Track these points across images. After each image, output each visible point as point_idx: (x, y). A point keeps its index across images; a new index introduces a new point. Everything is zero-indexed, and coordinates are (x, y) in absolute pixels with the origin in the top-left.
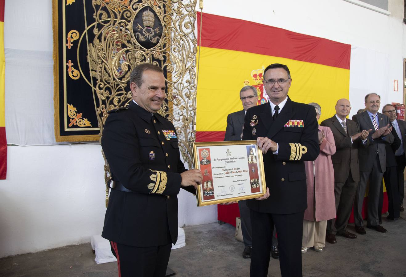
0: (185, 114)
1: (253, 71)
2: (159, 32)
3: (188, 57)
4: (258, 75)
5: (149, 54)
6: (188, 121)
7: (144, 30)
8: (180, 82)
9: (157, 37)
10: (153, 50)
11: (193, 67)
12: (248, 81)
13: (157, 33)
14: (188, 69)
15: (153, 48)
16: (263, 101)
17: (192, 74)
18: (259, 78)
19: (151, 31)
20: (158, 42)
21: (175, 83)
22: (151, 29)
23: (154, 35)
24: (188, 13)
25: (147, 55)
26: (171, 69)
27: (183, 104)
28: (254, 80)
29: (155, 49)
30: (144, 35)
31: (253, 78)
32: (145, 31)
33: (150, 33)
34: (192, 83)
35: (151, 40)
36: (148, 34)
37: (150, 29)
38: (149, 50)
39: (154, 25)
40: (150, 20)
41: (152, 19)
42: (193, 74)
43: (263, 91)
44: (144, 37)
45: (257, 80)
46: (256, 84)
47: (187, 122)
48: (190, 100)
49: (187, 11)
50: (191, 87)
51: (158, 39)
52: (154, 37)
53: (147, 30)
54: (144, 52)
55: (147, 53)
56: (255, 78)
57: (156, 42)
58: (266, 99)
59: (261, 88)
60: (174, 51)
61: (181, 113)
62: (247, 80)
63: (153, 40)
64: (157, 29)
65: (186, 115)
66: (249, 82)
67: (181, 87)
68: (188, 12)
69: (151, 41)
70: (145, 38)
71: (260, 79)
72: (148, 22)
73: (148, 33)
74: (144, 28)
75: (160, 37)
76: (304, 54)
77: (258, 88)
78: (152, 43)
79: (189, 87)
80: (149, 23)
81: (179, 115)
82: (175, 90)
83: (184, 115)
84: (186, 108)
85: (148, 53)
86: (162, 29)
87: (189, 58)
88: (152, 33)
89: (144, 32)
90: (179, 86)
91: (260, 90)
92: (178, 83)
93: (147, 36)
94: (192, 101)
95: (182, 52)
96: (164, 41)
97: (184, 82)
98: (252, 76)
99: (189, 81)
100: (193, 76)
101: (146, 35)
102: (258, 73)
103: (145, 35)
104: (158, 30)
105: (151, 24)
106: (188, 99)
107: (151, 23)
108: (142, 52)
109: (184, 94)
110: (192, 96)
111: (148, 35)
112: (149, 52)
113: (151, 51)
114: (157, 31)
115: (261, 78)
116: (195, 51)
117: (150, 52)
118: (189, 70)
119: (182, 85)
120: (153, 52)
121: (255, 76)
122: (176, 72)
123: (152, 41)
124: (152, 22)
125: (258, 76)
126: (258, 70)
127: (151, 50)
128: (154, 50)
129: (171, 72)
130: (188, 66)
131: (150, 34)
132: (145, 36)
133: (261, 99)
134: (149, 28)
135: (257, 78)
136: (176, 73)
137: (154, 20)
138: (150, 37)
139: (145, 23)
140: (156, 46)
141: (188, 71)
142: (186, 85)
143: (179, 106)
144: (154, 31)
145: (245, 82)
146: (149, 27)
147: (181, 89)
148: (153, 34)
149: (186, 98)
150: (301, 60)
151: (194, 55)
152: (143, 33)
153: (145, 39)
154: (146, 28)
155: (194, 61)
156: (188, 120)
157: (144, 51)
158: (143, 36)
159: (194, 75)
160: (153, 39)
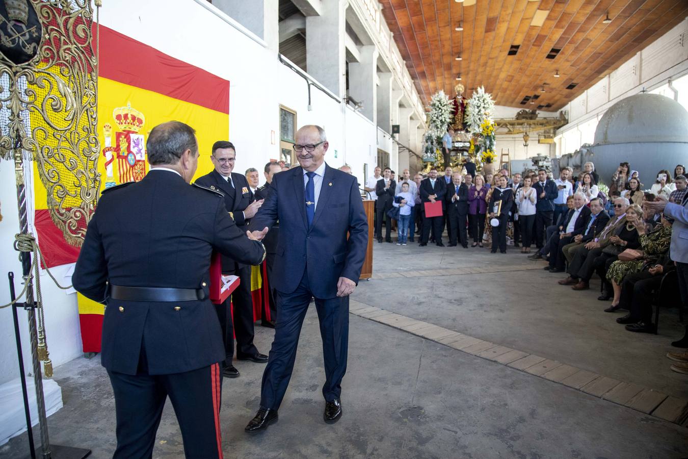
0: (84, 184)
1: (116, 109)
2: (37, 34)
3: (84, 87)
4: (122, 116)
5: (19, 73)
6: (90, 197)
7: (10, 25)
8: (73, 129)
9: (34, 44)
10: (26, 66)
11: (93, 104)
12: (110, 125)
13: (34, 36)
14: (85, 109)
15: (27, 63)
16: (131, 157)
17: (92, 117)
18: (124, 121)
19: (24, 31)
20: (35, 53)
21: (66, 130)
22: (23, 26)
23: (29, 39)
24: (80, 9)
25: (15, 76)
26: (58, 105)
27: (80, 167)
28: (118, 124)
29: (29, 65)
30: (10, 36)
31: (116, 121)
32: (11, 29)
33: (23, 33)
34: (92, 132)
35: (25, 48)
36: (18, 35)
37: (21, 27)
38: (19, 65)
39: (28, 20)
40: (19, 7)
41: (25, 8)
42: (94, 117)
43: (130, 141)
44: (11, 39)
45: (122, 123)
46: (121, 131)
47: (88, 198)
48: (90, 160)
49: (79, 5)
50: (91, 139)
51: (35, 48)
52: (30, 41)
53: (14, 26)
54: (9, 69)
55: (14, 71)
56: (118, 122)
57: (32, 53)
58: (135, 153)
59: (127, 137)
60: (62, 74)
61: (77, 183)
62: (108, 124)
63: (28, 49)
64: (33, 29)
65: (86, 186)
66: (110, 127)
67: (76, 139)
68: (81, 7)
69: (23, 49)
70: (13, 41)
71: (125, 123)
72: (17, 11)
73: (19, 33)
74: (9, 21)
75: (38, 45)
76: (179, 88)
77: (123, 137)
78: (26, 54)
79: (87, 138)
80: (20, 13)
81: (76, 186)
82: (67, 144)
83: (83, 187)
84: (85, 173)
85: (17, 72)
86: (41, 30)
87: (86, 88)
88: (24, 35)
89: (9, 30)
90: (73, 136)
91: (125, 140)
92: (71, 130)
93: (17, 39)
94: (93, 162)
95: (74, 77)
96: (44, 53)
97: (80, 130)
98: (114, 117)
99: (87, 129)
100: (93, 120)
101: (16, 36)
102: (123, 113)
103: (13, 36)
104: (36, 31)
105: (24, 16)
106: (86, 158)
107: (24, 14)
108: (5, 68)
109: (81, 149)
110: (93, 153)
111: (19, 38)
112: (18, 69)
113: (24, 69)
114: (34, 33)
115: (126, 121)
116: (94, 78)
117: (21, 69)
118: (87, 110)
119: (77, 136)
120: (26, 70)
121: (119, 117)
122: (66, 112)
123: (26, 50)
124: (25, 12)
125: (123, 118)
126: (123, 108)
127: (23, 67)
128: (29, 67)
129: (59, 110)
130: (85, 102)
131: (22, 35)
132: (13, 38)
133: (128, 155)
134: (20, 24)
135: (122, 121)
136: (67, 114)
137: (27, 9)
138: (23, 42)
139: (12, 13)
140: (31, 61)
141: (86, 112)
142: (84, 134)
143: (75, 171)
144: (28, 32)
145: (105, 127)
146: (20, 22)
147: (76, 141)
148: (28, 36)
149: (85, 157)
150: (176, 98)
151: (93, 85)
152: (8, 32)
153: (13, 44)
154: (13, 22)
155: (93, 94)
156: (90, 194)
157: (11, 67)
158: (8, 38)
159: (95, 119)
160: (28, 46)
